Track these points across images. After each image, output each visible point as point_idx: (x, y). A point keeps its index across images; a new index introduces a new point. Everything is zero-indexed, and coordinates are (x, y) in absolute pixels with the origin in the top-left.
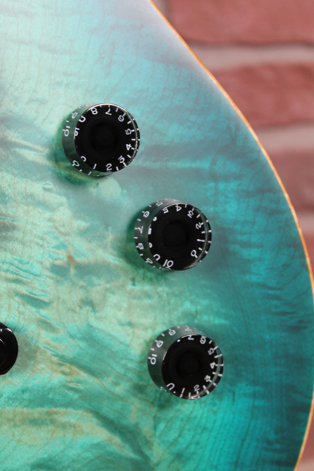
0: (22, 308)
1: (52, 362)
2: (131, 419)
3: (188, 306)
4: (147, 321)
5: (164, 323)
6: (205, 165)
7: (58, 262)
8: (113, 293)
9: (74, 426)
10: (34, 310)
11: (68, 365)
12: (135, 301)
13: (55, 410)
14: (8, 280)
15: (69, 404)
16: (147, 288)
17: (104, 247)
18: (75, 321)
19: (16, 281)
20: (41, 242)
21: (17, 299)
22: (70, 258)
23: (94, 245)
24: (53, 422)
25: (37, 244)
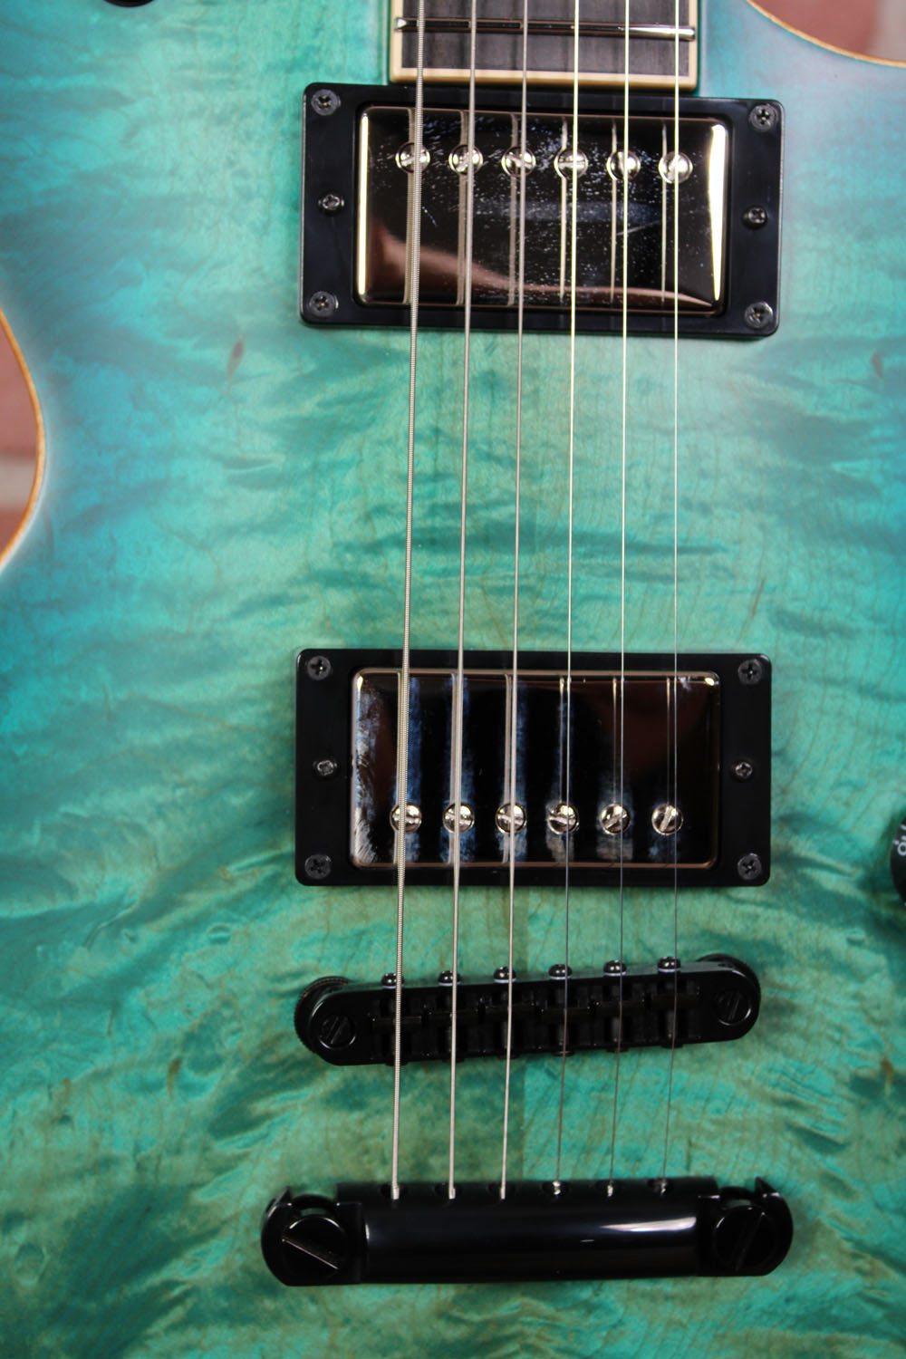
1: (842, 1251)
7: (864, 1073)
10: (818, 1156)
11: (870, 1257)
13: (840, 1336)
14: (776, 1101)
15: (866, 1328)
18: (886, 1179)
19: (791, 1104)
20: (838, 1036)
22: (886, 1065)
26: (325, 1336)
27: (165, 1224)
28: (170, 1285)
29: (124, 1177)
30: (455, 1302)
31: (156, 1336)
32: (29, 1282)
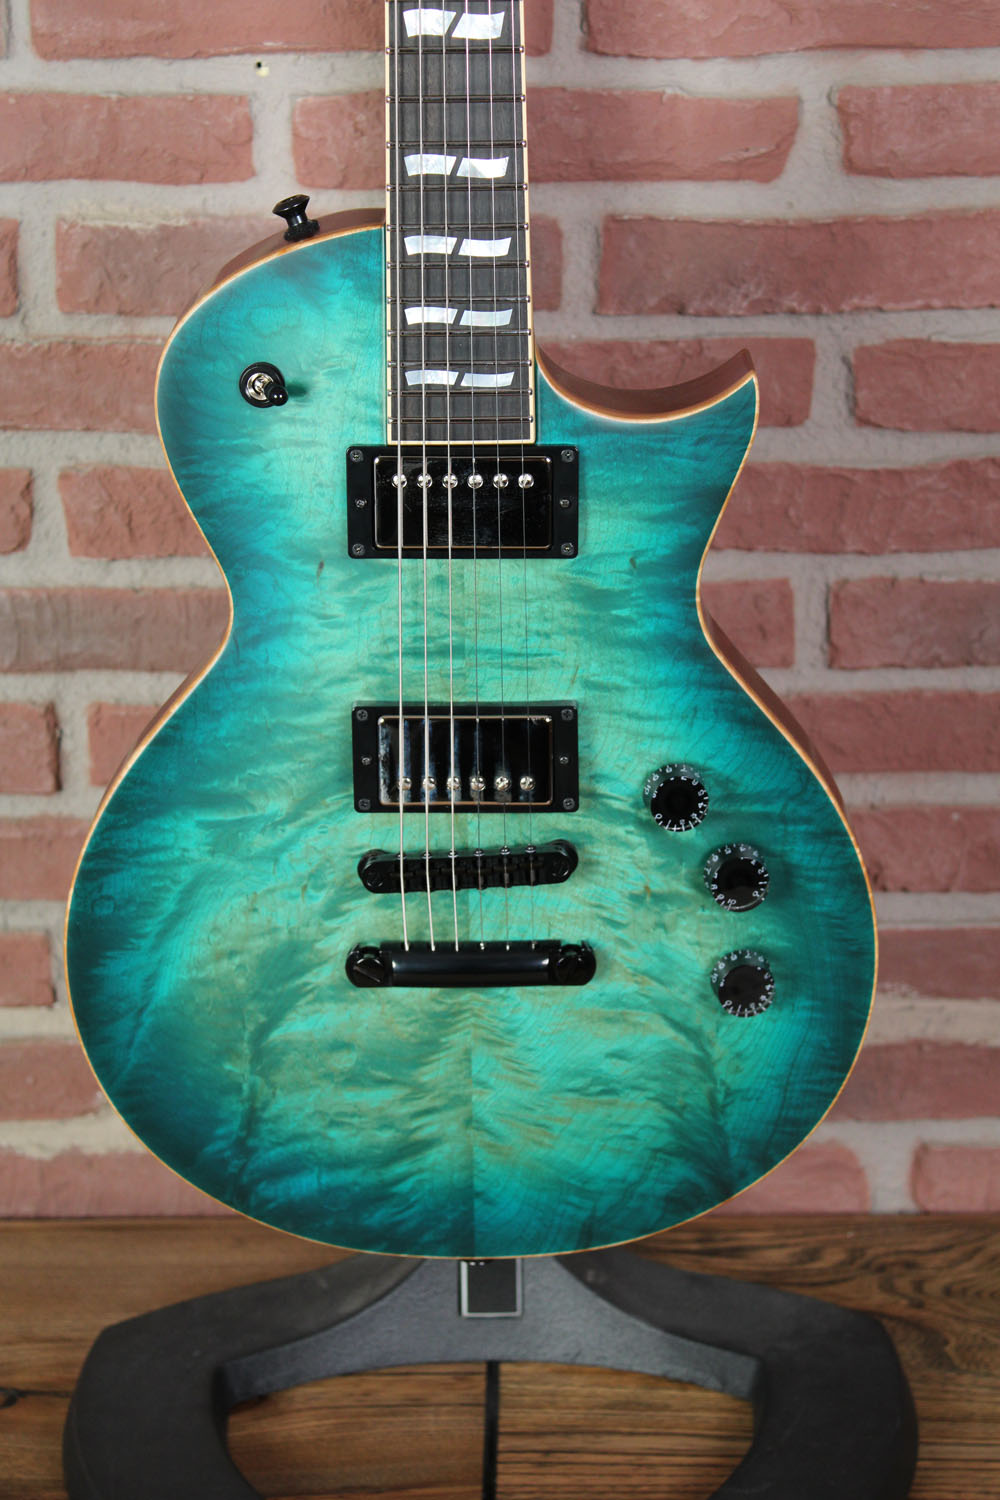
0: (602, 928)
1: (627, 973)
2: (694, 1023)
3: (753, 930)
4: (713, 942)
5: (729, 944)
6: (775, 808)
7: (636, 892)
8: (684, 918)
9: (644, 1025)
10: (613, 930)
11: (643, 976)
12: (703, 925)
13: (628, 1011)
14: (592, 905)
15: (641, 1007)
16: (716, 914)
17: (678, 880)
18: (649, 940)
19: (599, 907)
21: (599, 921)
22: (647, 888)
23: (669, 877)
24: (625, 1021)
25: (619, 877)
26: (379, 1008)
27: (304, 957)
28: (306, 984)
29: (283, 936)
30: (440, 994)
31: (301, 1006)
32: (241, 981)
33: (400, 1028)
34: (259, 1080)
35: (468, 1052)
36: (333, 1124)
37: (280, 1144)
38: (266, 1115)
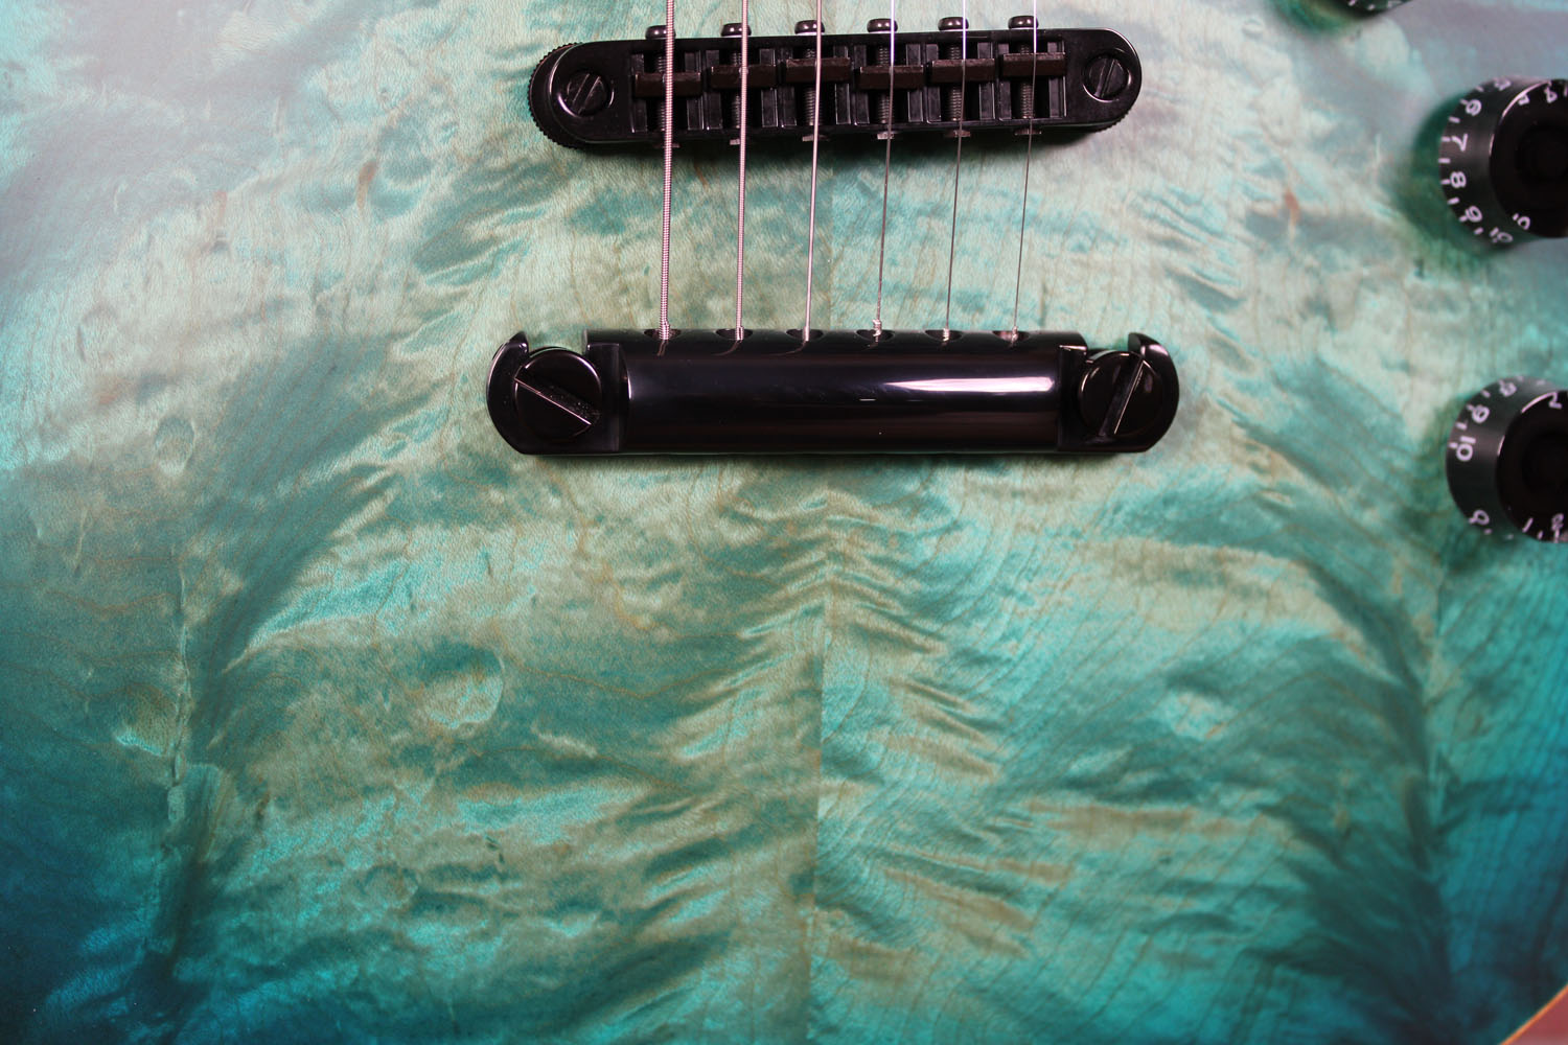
0: (1178, 308)
1: (1233, 440)
2: (1392, 590)
4: (1445, 362)
5: (1478, 372)
8: (1375, 290)
9: (1267, 594)
10: (1204, 312)
11: (1267, 450)
12: (1419, 315)
14: (1153, 239)
16: (1450, 285)
17: (1363, 181)
18: (1288, 348)
19: (1172, 243)
20: (1229, 156)
21: (1169, 283)
22: (1290, 199)
23: (1341, 173)
24: (1224, 580)
25: (1221, 160)
26: (571, 538)
27: (357, 388)
28: (363, 471)
29: (301, 324)
30: (742, 495)
31: (345, 540)
32: (173, 469)
33: (631, 598)
34: (219, 777)
35: (812, 668)
36: (428, 903)
37: (270, 973)
38: (235, 884)
